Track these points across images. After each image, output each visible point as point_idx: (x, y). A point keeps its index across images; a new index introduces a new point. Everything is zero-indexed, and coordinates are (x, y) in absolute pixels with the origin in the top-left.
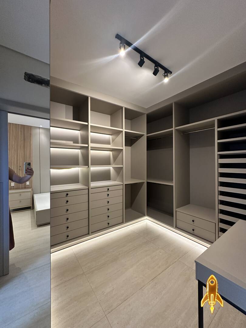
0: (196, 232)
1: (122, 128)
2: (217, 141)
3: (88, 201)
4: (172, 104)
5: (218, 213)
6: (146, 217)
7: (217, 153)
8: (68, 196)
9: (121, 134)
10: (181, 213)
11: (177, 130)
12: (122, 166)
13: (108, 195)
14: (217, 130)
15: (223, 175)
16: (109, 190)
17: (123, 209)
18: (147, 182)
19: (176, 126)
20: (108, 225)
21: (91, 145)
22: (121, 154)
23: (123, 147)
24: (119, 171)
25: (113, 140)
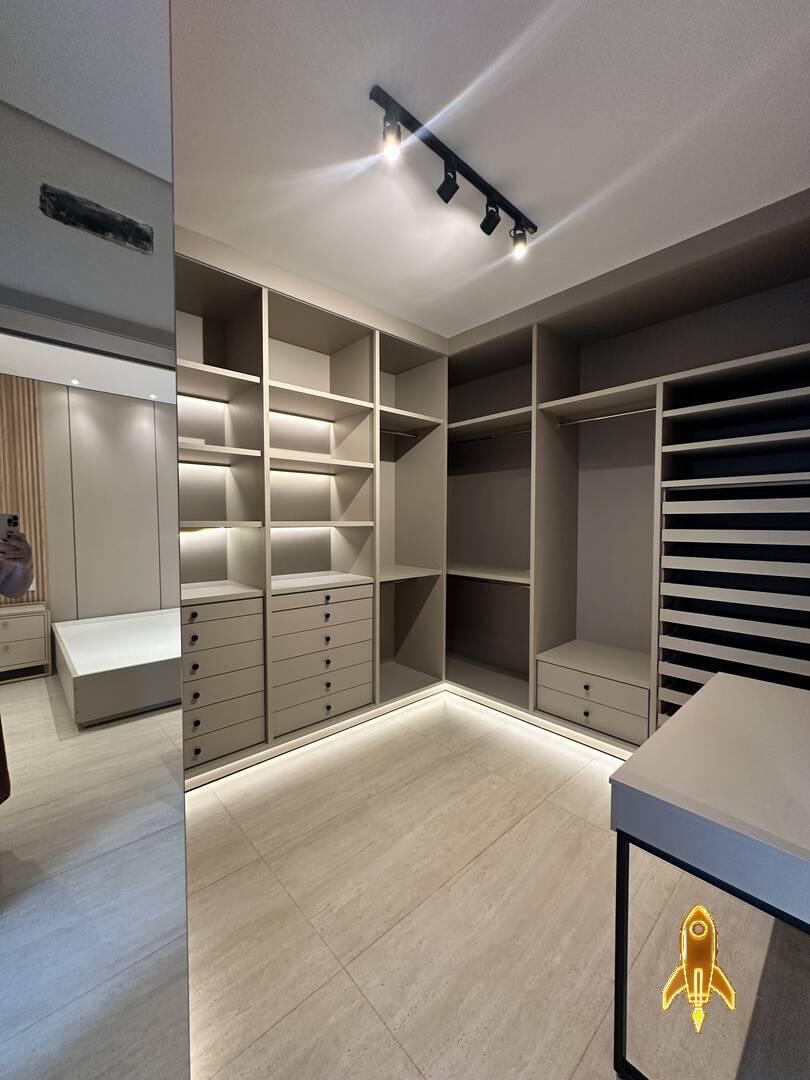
0: (593, 720)
1: (372, 400)
2: (660, 449)
3: (261, 636)
4: (530, 329)
5: (658, 660)
6: (445, 685)
7: (659, 484)
8: (197, 620)
9: (368, 417)
10: (550, 667)
11: (542, 412)
12: (371, 524)
13: (327, 616)
14: (661, 414)
15: (673, 549)
16: (330, 601)
17: (373, 660)
18: (449, 576)
19: (541, 400)
20: (328, 714)
21: (271, 453)
22: (366, 485)
23: (373, 461)
24: (359, 538)
25: (340, 440)
